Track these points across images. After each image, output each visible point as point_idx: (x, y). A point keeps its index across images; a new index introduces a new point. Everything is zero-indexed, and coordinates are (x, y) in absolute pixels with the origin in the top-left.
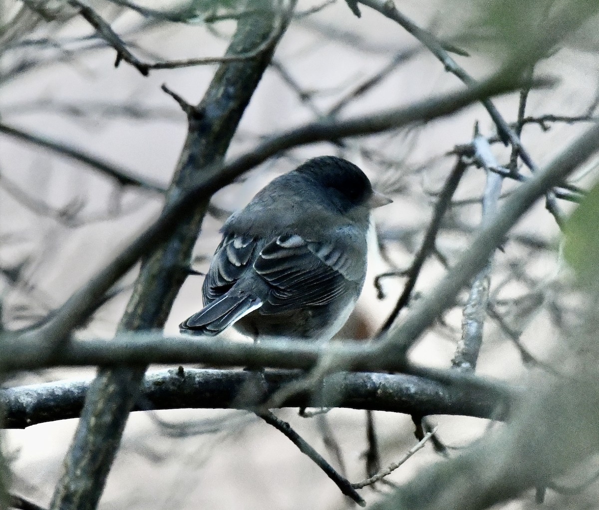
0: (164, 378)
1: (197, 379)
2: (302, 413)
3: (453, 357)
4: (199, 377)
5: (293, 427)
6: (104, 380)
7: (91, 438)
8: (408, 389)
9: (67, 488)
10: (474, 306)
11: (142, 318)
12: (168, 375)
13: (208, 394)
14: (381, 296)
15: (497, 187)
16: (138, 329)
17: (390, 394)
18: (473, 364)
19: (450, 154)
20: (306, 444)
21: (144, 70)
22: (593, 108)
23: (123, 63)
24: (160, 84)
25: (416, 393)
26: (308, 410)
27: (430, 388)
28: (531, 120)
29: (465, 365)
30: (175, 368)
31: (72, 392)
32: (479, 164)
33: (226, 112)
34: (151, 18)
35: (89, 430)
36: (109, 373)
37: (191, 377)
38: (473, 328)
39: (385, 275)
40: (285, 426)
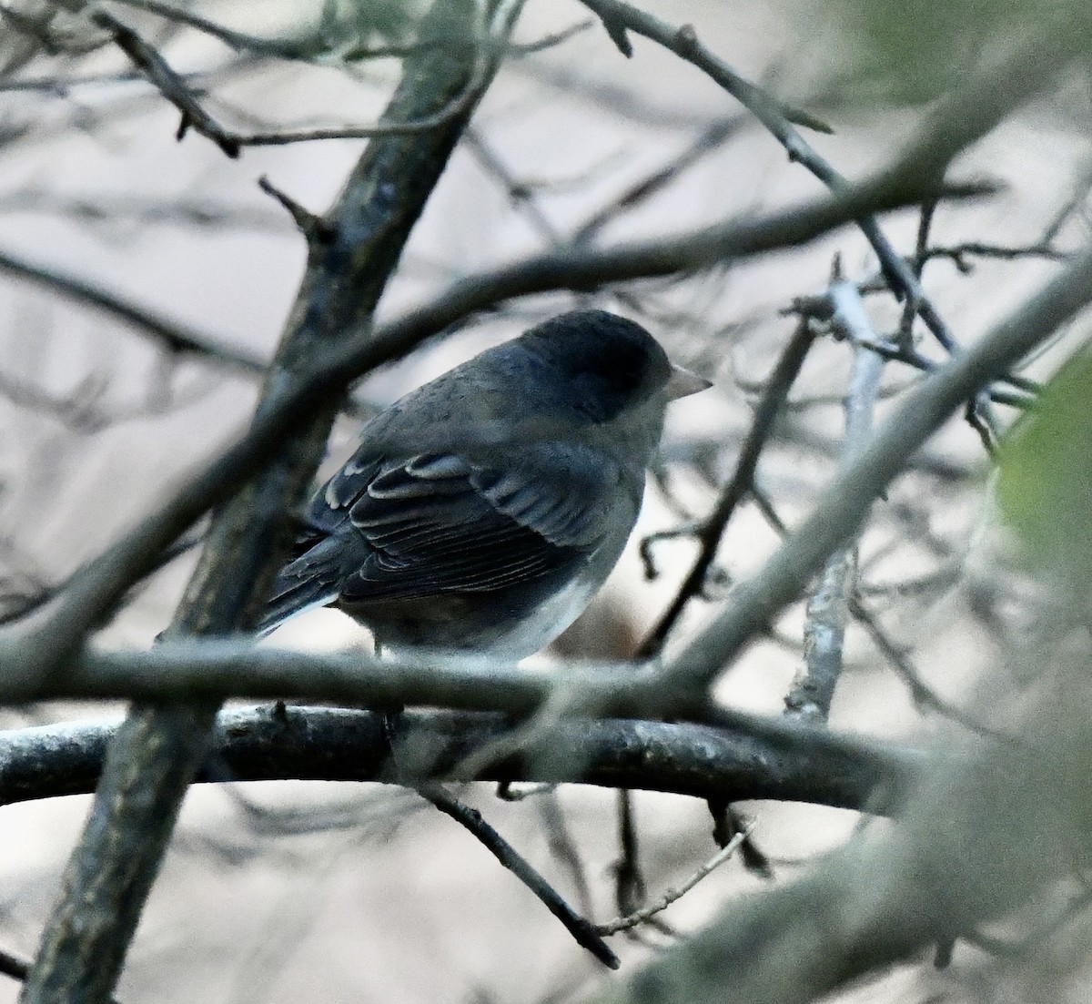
0: (249, 723)
1: (310, 726)
2: (504, 793)
3: (786, 693)
4: (313, 722)
5: (487, 818)
6: (142, 725)
7: (115, 835)
8: (702, 750)
9: (68, 925)
10: (827, 598)
11: (214, 611)
12: (256, 717)
13: (330, 754)
14: (651, 574)
15: (874, 376)
16: (206, 632)
17: (670, 759)
18: (824, 707)
19: (785, 313)
20: (511, 851)
21: (231, 147)
22: (1053, 231)
23: (191, 133)
24: (257, 175)
25: (717, 758)
26: (514, 786)
27: (744, 750)
28: (939, 252)
29: (810, 708)
30: (270, 706)
31: (77, 744)
32: (841, 333)
33: (379, 231)
34: (245, 52)
35: (111, 817)
36: (150, 713)
37: (299, 720)
38: (824, 640)
39: (662, 535)
40: (472, 817)
